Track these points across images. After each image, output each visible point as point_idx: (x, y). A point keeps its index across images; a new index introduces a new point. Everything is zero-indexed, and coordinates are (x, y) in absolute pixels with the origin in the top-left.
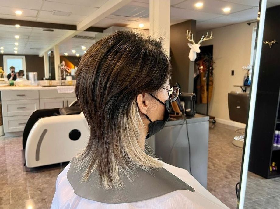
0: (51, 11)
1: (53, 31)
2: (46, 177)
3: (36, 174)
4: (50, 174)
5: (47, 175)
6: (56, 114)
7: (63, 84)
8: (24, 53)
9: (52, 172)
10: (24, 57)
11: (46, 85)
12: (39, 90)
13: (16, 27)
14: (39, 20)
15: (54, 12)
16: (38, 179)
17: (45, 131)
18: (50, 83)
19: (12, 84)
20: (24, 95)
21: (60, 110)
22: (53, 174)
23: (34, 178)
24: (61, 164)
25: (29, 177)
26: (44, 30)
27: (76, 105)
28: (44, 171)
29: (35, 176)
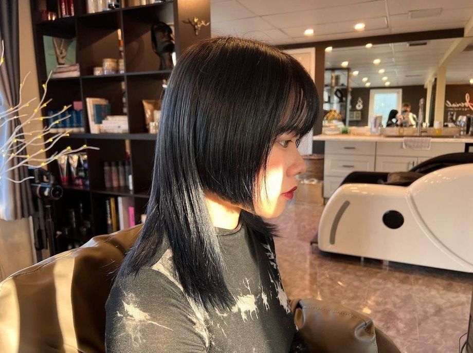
0: (405, 14)
1: (425, 44)
2: (337, 270)
3: (328, 262)
4: (345, 268)
5: (341, 268)
6: (382, 182)
7: (423, 134)
8: (401, 84)
9: (350, 266)
10: (400, 90)
11: (394, 134)
12: (376, 142)
13: (366, 49)
14: (396, 30)
15: (410, 14)
16: (327, 269)
17: (347, 204)
18: (401, 132)
19: (345, 132)
20: (353, 148)
21: (389, 175)
22: (348, 270)
23: (323, 265)
24: (362, 259)
25: (317, 262)
26: (411, 45)
27: (418, 170)
28: (341, 262)
29: (325, 264)
